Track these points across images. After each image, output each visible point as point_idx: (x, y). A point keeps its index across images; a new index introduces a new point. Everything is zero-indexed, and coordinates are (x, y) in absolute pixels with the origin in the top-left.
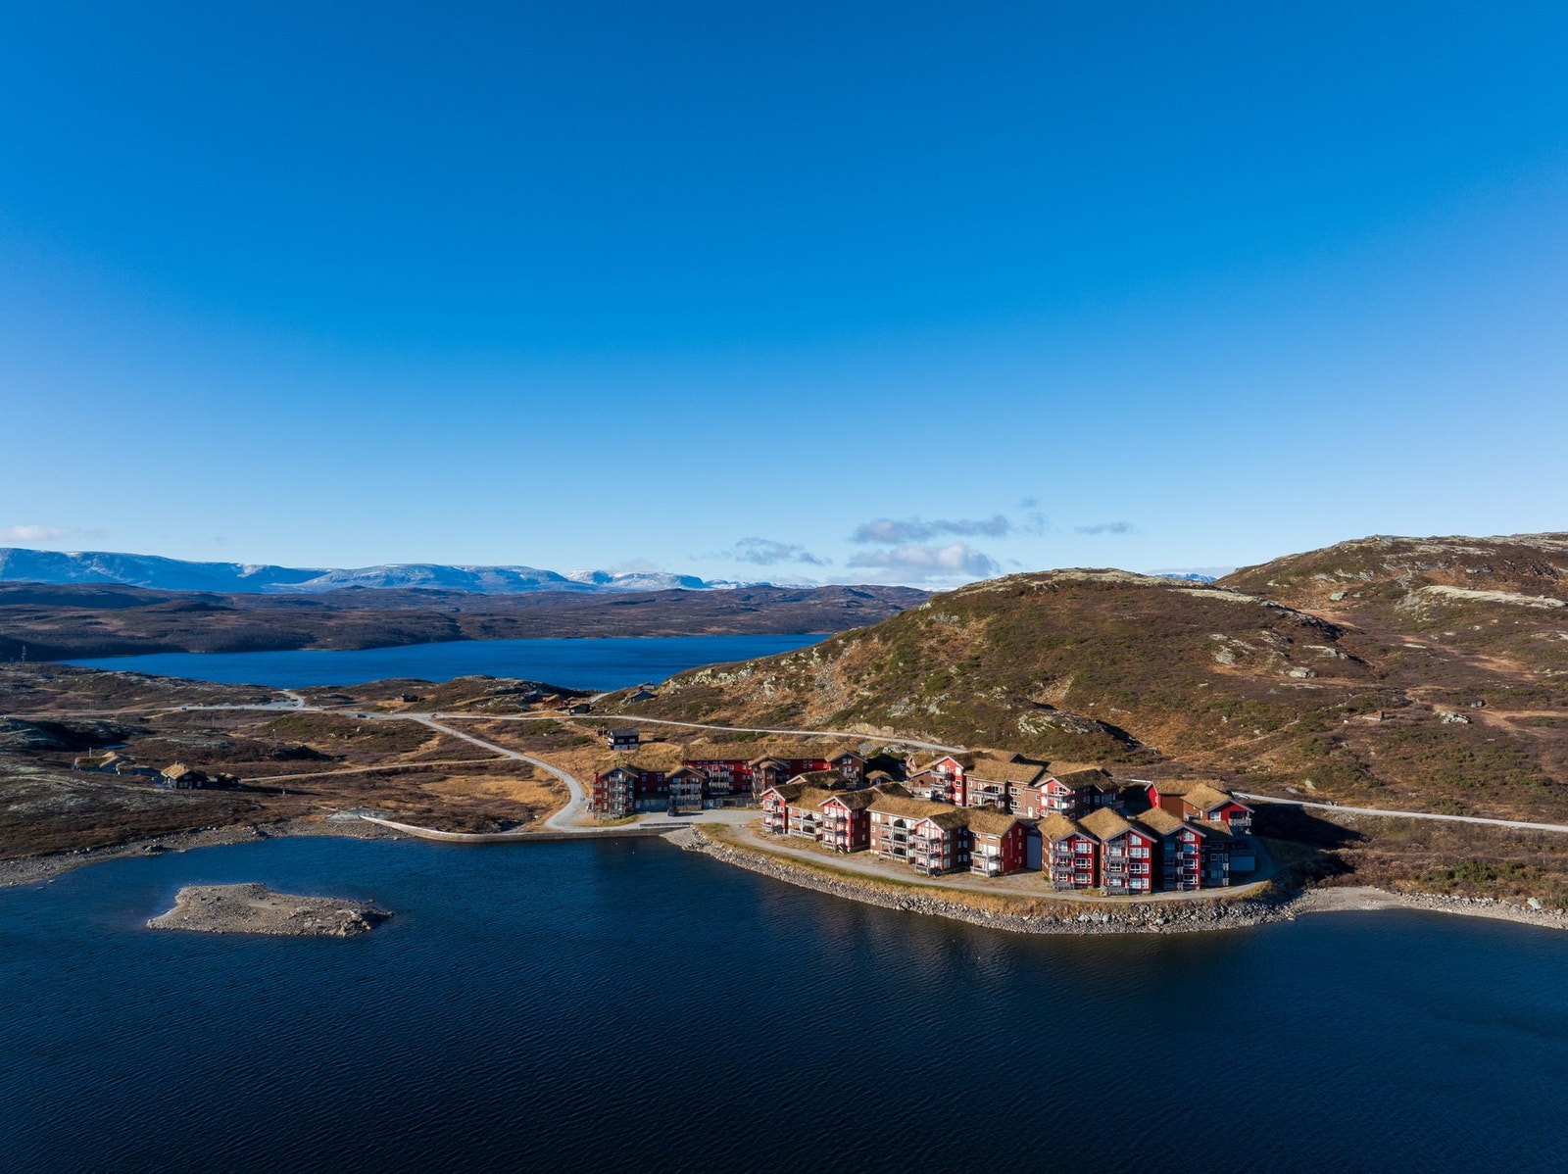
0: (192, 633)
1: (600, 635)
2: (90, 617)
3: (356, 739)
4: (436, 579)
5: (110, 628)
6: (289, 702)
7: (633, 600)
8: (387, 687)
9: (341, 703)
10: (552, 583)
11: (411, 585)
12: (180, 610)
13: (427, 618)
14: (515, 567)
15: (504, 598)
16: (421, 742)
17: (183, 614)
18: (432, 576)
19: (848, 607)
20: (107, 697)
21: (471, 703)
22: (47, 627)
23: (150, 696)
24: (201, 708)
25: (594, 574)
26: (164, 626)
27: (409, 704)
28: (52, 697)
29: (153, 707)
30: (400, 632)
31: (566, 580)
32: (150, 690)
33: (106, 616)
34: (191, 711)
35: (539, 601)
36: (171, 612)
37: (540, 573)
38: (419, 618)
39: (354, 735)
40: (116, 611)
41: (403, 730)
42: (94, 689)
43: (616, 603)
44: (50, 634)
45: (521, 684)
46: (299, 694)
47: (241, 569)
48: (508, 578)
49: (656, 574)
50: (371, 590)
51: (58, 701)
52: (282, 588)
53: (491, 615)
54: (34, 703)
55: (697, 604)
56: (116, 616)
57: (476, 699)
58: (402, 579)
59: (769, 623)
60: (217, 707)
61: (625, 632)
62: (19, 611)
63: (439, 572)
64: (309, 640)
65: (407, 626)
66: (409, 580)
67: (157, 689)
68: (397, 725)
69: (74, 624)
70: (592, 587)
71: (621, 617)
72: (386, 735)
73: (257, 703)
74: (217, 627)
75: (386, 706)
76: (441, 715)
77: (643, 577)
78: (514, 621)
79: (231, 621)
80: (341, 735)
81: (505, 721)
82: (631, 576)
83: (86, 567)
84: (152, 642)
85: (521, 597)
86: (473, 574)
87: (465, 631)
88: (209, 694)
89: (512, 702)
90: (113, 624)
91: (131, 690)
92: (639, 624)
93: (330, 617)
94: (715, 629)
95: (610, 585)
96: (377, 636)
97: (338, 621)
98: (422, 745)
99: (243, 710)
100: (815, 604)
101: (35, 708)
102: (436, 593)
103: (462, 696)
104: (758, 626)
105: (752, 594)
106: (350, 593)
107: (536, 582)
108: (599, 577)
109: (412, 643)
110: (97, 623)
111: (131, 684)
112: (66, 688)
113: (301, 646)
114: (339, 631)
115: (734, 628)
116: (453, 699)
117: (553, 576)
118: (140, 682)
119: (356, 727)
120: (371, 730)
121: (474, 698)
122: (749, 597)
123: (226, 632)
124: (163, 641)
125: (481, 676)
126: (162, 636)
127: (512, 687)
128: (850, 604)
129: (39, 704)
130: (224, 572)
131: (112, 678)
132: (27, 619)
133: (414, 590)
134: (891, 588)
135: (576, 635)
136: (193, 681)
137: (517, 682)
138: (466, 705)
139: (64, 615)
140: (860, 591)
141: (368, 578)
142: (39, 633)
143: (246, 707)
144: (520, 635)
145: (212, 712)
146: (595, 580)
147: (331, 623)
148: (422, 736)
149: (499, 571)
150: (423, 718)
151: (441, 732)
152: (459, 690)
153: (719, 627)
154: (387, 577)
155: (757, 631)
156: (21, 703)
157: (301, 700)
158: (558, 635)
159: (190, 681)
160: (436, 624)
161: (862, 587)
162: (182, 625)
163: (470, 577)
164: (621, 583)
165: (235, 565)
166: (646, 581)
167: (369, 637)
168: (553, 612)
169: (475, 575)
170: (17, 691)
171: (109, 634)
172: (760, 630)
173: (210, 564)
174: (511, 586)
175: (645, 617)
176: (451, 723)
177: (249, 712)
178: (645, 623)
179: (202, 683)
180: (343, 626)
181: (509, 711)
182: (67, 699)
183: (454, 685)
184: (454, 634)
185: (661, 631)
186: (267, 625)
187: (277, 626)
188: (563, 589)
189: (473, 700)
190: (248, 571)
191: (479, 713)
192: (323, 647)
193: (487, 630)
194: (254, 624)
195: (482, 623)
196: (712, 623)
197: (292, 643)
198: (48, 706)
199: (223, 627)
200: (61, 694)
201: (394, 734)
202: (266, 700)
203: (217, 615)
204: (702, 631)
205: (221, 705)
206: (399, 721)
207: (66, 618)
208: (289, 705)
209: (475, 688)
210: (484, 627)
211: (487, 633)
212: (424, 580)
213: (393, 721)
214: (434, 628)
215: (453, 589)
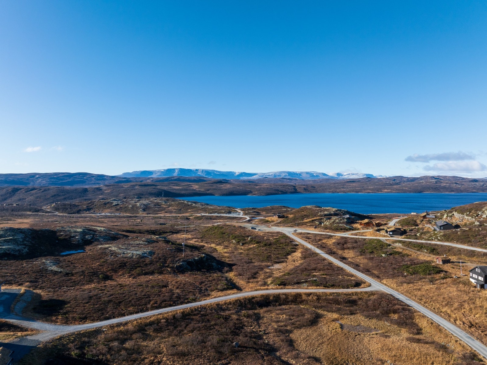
0: (216, 190)
1: (344, 192)
2: (190, 185)
3: (247, 247)
4: (289, 175)
5: (194, 188)
6: (237, 213)
7: (353, 181)
8: (273, 209)
9: (256, 215)
10: (324, 176)
11: (281, 177)
12: (214, 183)
13: (286, 186)
14: (313, 172)
15: (310, 181)
16: (288, 254)
17: (215, 184)
18: (287, 175)
19: (436, 183)
20: (180, 210)
21: (313, 220)
22: (178, 188)
23: (194, 209)
24: (207, 215)
25: (337, 174)
26: (208, 188)
27: (280, 219)
28: (164, 209)
29: (192, 214)
30: (278, 190)
31: (328, 175)
32: (194, 207)
33: (194, 185)
34: (203, 216)
35: (321, 182)
36: (211, 184)
37: (320, 174)
38: (284, 186)
39: (245, 243)
40: (197, 183)
41: (277, 241)
42: (177, 206)
43: (348, 182)
44: (178, 190)
45: (337, 211)
46: (242, 210)
47: (235, 173)
48: (310, 175)
49: (358, 173)
50: (270, 178)
51: (166, 210)
52: (245, 178)
53: (307, 185)
54: (159, 211)
55: (377, 182)
56: (196, 185)
57: (315, 218)
58: (279, 176)
59: (407, 189)
60: (213, 215)
61: (353, 191)
62: (172, 183)
63: (290, 173)
64: (250, 192)
65: (280, 188)
66: (281, 176)
67: (196, 207)
68: (273, 236)
69: (185, 187)
70: (336, 178)
71: (350, 186)
72: (266, 245)
73: (226, 214)
74: (224, 188)
75: (269, 220)
76: (300, 230)
77: (353, 174)
78: (314, 187)
79: (228, 186)
80: (239, 242)
81: (342, 238)
82: (349, 174)
83: (196, 173)
84: (205, 192)
85: (315, 180)
86: (299, 174)
87: (298, 190)
88: (212, 209)
89: (340, 223)
90: (196, 187)
91: (188, 207)
92: (357, 188)
93: (257, 185)
94: (386, 190)
95: (342, 177)
96: (271, 191)
97: (259, 187)
98: (289, 257)
99: (221, 216)
100: (423, 182)
101: (158, 213)
102: (289, 179)
103: (307, 216)
104: (402, 190)
105: (395, 179)
106: (264, 179)
107: (319, 176)
108: (338, 174)
109: (282, 194)
110: (191, 187)
111: (188, 205)
112: (170, 206)
113: (248, 194)
114: (259, 190)
115: (393, 190)
116: (303, 217)
117: (324, 174)
118: (191, 204)
119: (248, 237)
120: (257, 240)
121: (313, 217)
122: (395, 180)
123: (226, 189)
124: (208, 192)
125: (314, 206)
126: (208, 191)
127: (332, 213)
128: (437, 182)
129: (160, 211)
130: (231, 174)
131: (183, 203)
132: (174, 185)
133: (283, 178)
134: (450, 177)
135: (336, 192)
136: (208, 205)
137: (334, 209)
138: (310, 222)
139: (183, 184)
140: (437, 178)
141: (269, 175)
142: (175, 189)
143: (222, 215)
144: (317, 192)
145: (210, 216)
146: (337, 175)
147: (257, 187)
148: (289, 248)
149: (307, 173)
150: (288, 231)
151: (301, 245)
152: (304, 213)
153: (387, 190)
154: (275, 175)
155: (403, 191)
156: (155, 211)
157: (242, 213)
158: (330, 192)
159: (207, 204)
160: (289, 188)
161: (438, 176)
162: (214, 187)
163: (298, 175)
164: (346, 176)
165: (233, 172)
166: (354, 176)
167: (268, 192)
168: (327, 185)
169: (300, 174)
170: (155, 207)
171: (193, 190)
172: (404, 191)
173: (227, 172)
174: (311, 178)
175: (359, 186)
176: (307, 237)
177: (223, 217)
178: (359, 188)
179: (211, 205)
180: (261, 188)
181: (341, 229)
182: (169, 210)
183: (302, 210)
184: (295, 191)
185: (366, 191)
186: (238, 188)
187: (241, 188)
188: (327, 178)
189: (313, 219)
190: (237, 174)
191: (322, 230)
192: (254, 194)
193: (306, 190)
194: (234, 187)
195: (304, 188)
196: (385, 188)
197: (245, 193)
198: (162, 212)
199: (225, 188)
200: (167, 208)
201: (270, 245)
202: (230, 212)
203: (224, 185)
204: (382, 191)
205: (214, 214)
206: (274, 233)
207: (184, 185)
208: (237, 215)
209: (313, 212)
210: (305, 189)
211: (306, 191)
212: (286, 176)
213: (271, 233)
214: (289, 189)
215: (294, 178)
